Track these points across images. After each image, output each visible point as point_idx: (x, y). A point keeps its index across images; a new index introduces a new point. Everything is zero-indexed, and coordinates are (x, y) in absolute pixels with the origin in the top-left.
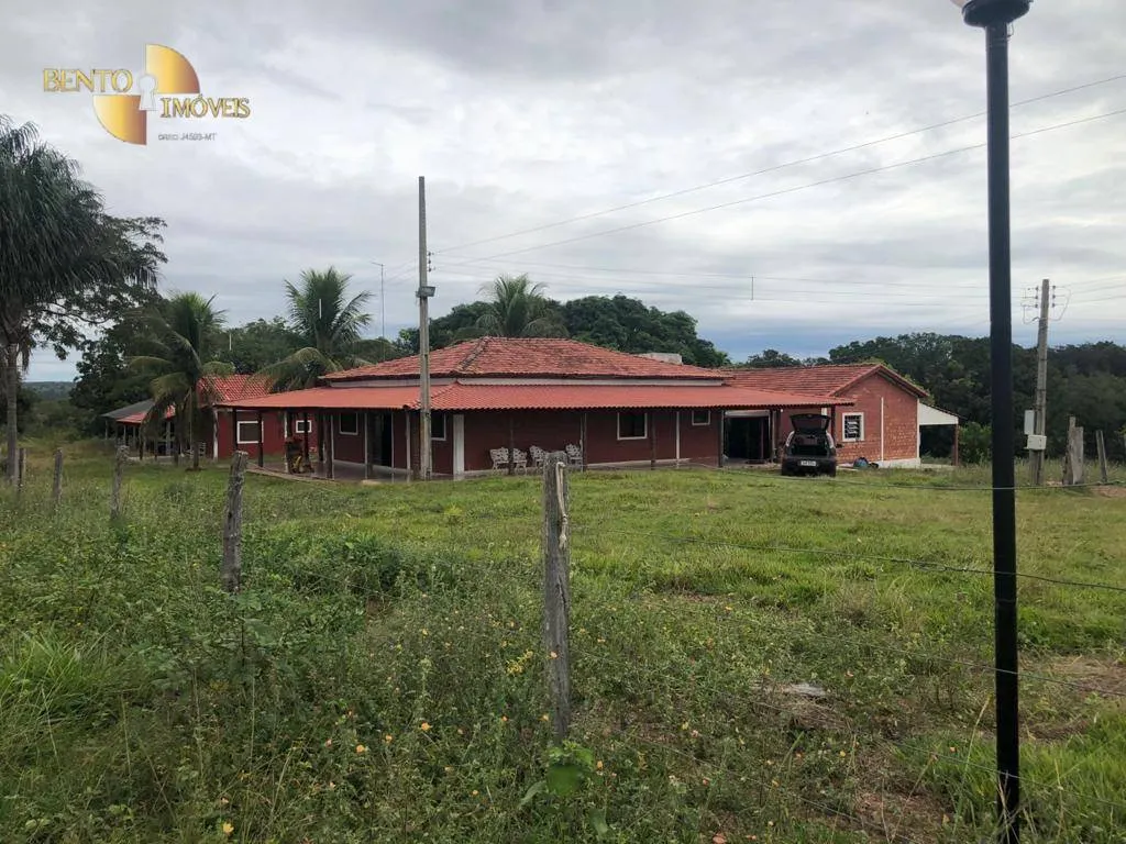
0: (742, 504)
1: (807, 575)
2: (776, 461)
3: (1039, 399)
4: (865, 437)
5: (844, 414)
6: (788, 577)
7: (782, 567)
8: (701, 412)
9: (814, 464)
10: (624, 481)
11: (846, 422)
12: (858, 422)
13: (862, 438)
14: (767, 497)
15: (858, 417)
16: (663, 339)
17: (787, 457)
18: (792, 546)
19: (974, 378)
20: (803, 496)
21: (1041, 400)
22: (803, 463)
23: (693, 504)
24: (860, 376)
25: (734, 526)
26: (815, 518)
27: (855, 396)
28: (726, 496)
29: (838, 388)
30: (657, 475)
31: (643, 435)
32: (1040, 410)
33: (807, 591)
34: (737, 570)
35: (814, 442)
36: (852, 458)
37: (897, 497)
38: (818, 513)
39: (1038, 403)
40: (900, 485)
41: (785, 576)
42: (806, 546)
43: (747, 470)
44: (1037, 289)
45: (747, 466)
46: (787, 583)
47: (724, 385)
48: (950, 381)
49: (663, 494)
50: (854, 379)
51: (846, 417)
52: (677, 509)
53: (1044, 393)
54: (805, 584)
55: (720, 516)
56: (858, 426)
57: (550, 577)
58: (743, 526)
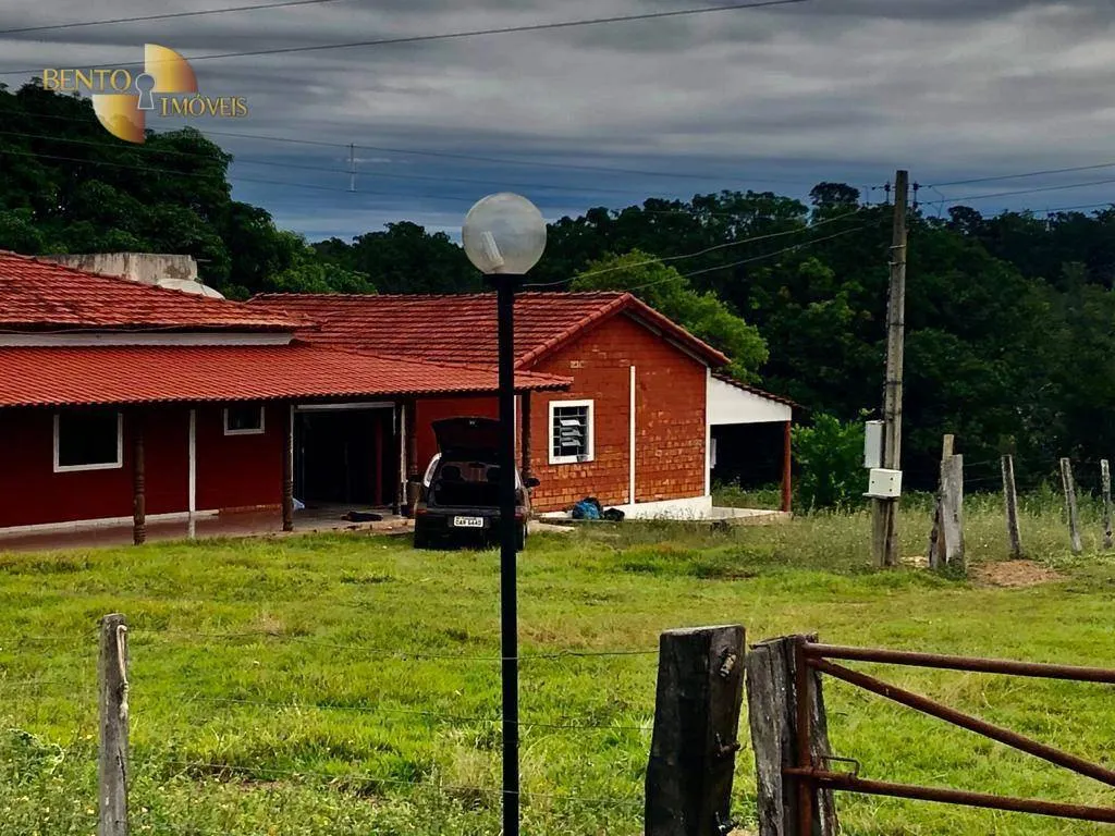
0: (328, 623)
1: (418, 744)
2: (407, 512)
3: (889, 400)
4: (596, 454)
5: (553, 404)
6: (389, 749)
7: (383, 736)
8: (245, 411)
9: (479, 522)
10: (84, 576)
11: (557, 422)
12: (583, 420)
13: (590, 457)
14: (378, 605)
15: (584, 409)
16: (149, 201)
17: (425, 509)
18: (405, 700)
19: (854, 298)
20: (445, 600)
21: (894, 401)
22: (459, 522)
23: (237, 628)
24: (585, 320)
25: (311, 670)
26: (454, 647)
27: (575, 364)
28: (297, 605)
29: (541, 348)
30: (153, 557)
31: (115, 460)
32: (892, 421)
33: (412, 766)
34: (312, 742)
35: (481, 476)
36: (568, 499)
37: (620, 598)
38: (463, 638)
39: (888, 408)
40: (637, 569)
41: (385, 748)
42: (425, 699)
43: (342, 538)
44: (887, 188)
45: (343, 527)
46: (386, 757)
47: (295, 344)
48: (805, 306)
49: (174, 605)
50: (573, 327)
51: (557, 410)
52: (206, 638)
53: (900, 388)
54: (411, 758)
55: (287, 648)
56: (583, 430)
57: (109, 749)
58: (326, 668)
